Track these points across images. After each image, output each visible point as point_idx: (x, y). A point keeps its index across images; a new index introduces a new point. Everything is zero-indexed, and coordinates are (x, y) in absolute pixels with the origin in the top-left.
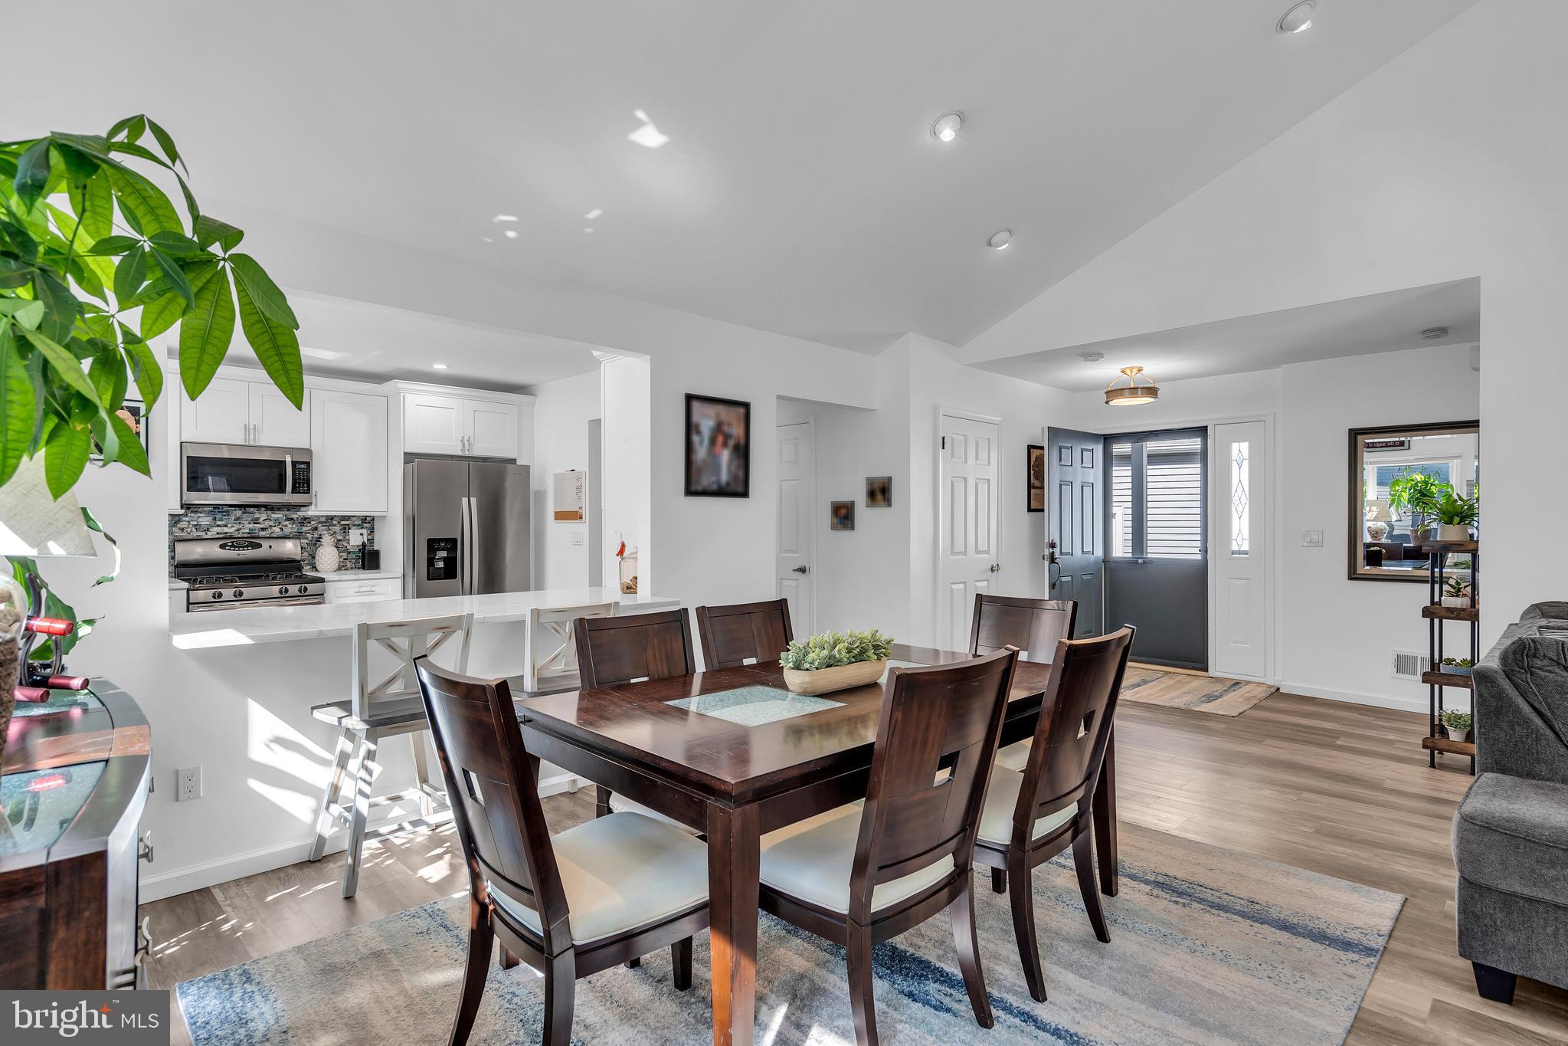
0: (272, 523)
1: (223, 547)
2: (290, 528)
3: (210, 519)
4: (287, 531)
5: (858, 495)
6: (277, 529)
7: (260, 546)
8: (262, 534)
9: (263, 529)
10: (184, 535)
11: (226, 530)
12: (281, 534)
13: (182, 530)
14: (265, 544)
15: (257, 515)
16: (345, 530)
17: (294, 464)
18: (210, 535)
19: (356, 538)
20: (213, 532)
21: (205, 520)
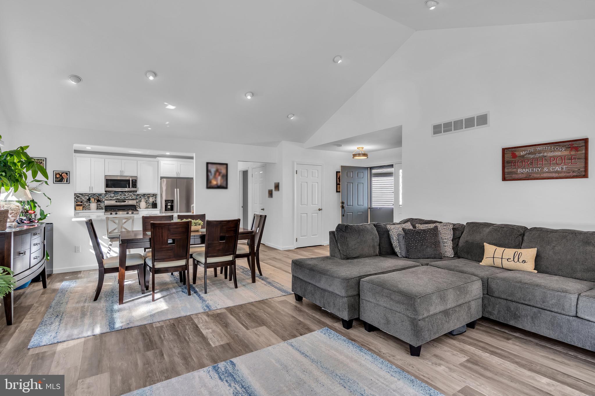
0: (129, 196)
1: (116, 202)
2: (134, 197)
3: (114, 194)
4: (133, 198)
5: (273, 188)
6: (131, 197)
7: (125, 202)
8: (127, 198)
9: (127, 197)
10: (107, 199)
11: (118, 197)
12: (131, 198)
13: (107, 197)
14: (127, 201)
15: (125, 194)
16: (148, 197)
17: (132, 180)
18: (114, 199)
19: (151, 200)
20: (114, 198)
21: (112, 195)
